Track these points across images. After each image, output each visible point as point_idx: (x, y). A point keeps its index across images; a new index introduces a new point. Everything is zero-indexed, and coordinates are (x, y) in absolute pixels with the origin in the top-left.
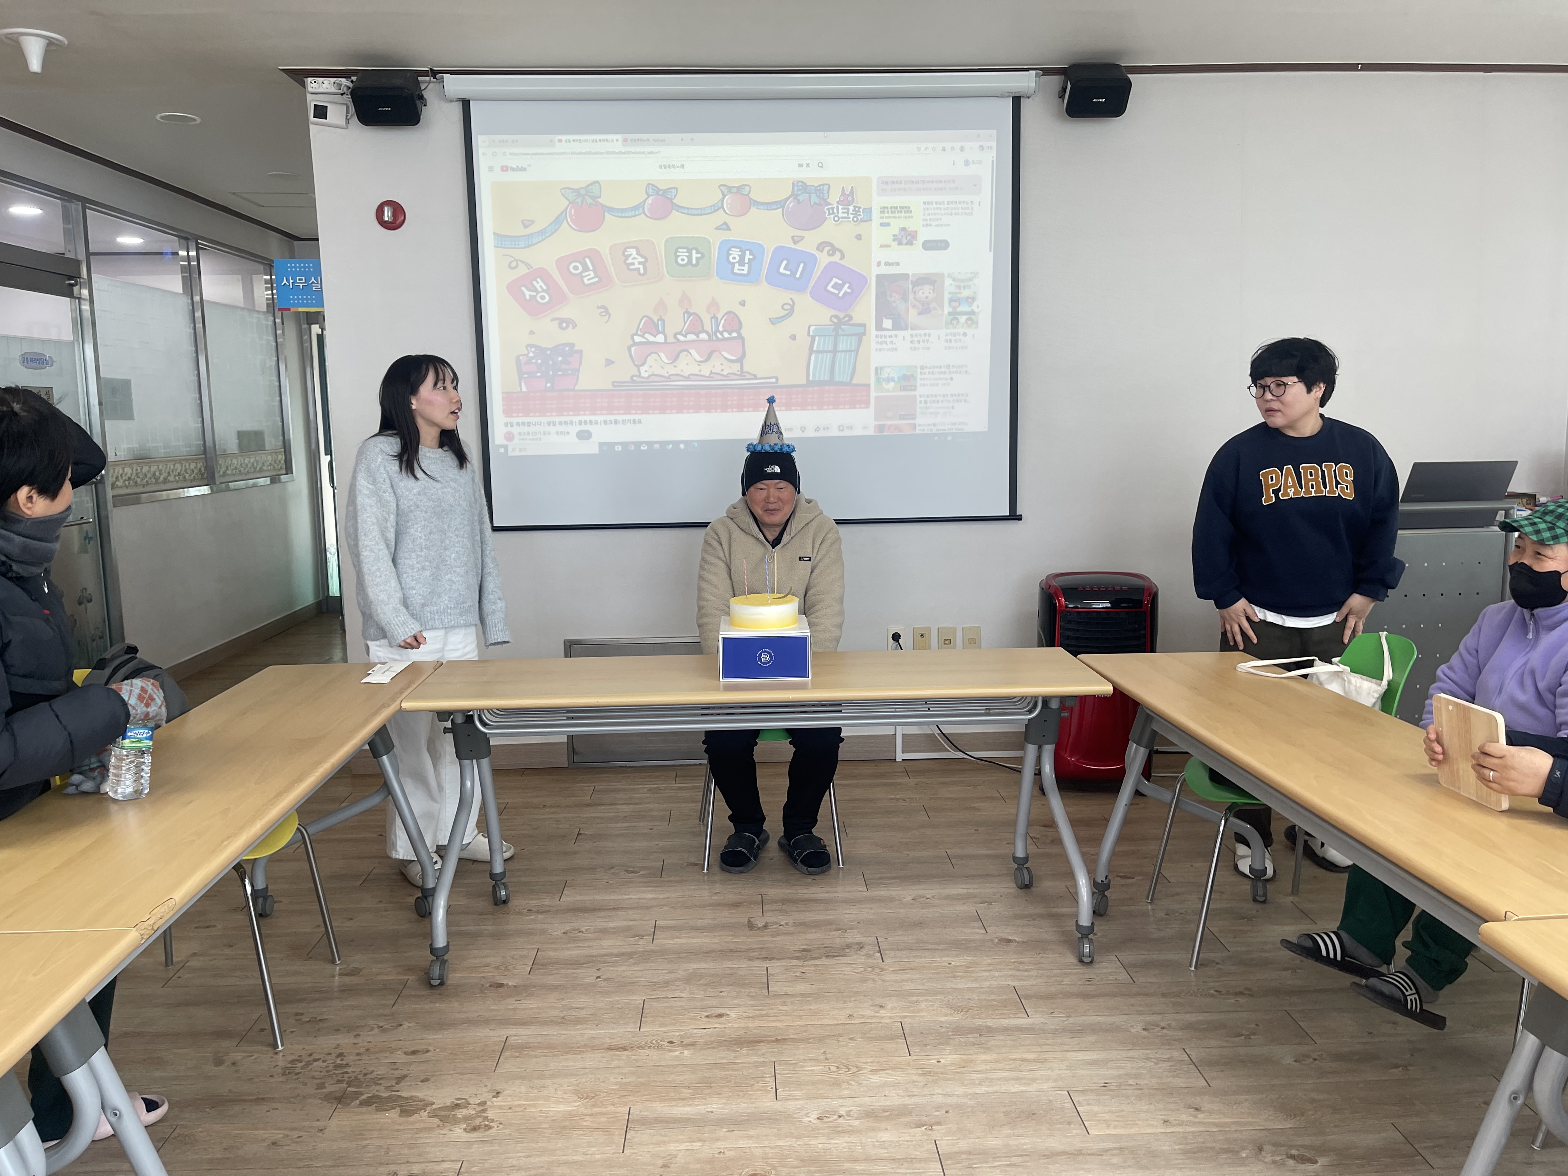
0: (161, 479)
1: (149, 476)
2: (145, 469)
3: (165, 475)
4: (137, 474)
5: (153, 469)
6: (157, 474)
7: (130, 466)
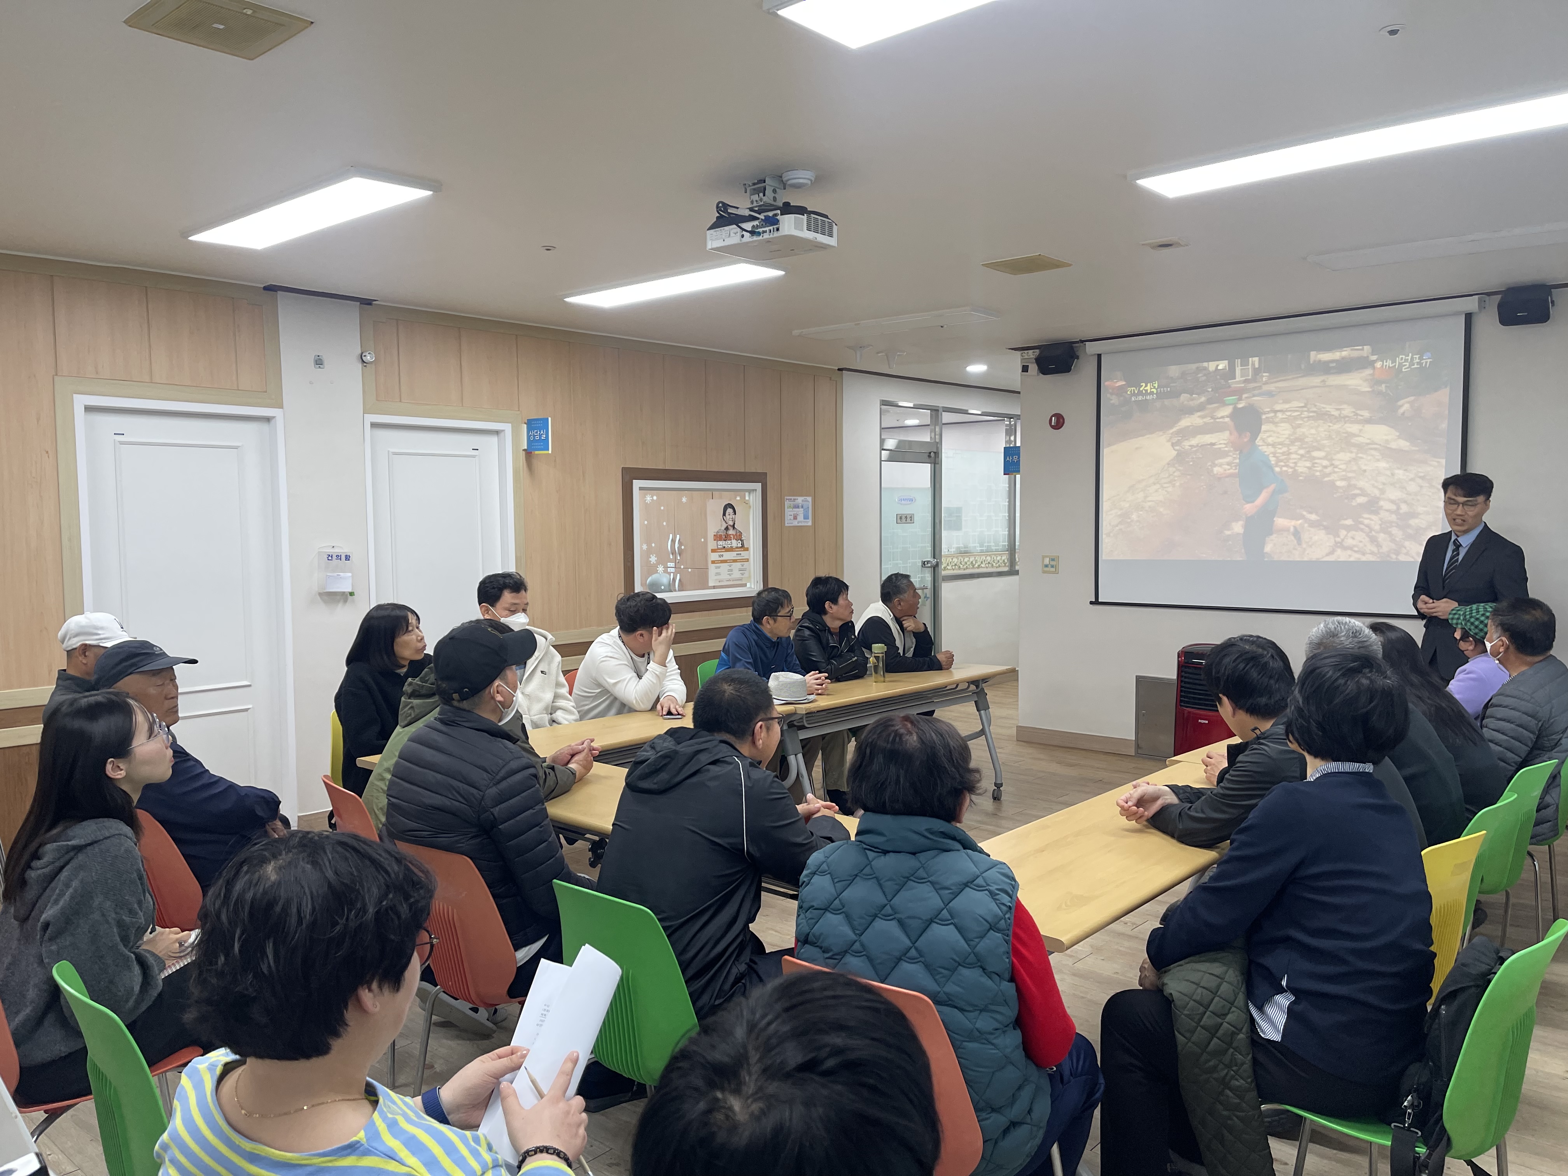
0: (976, 566)
1: (968, 563)
2: (966, 560)
3: (979, 563)
4: (961, 563)
5: (971, 560)
6: (974, 562)
7: (957, 557)
